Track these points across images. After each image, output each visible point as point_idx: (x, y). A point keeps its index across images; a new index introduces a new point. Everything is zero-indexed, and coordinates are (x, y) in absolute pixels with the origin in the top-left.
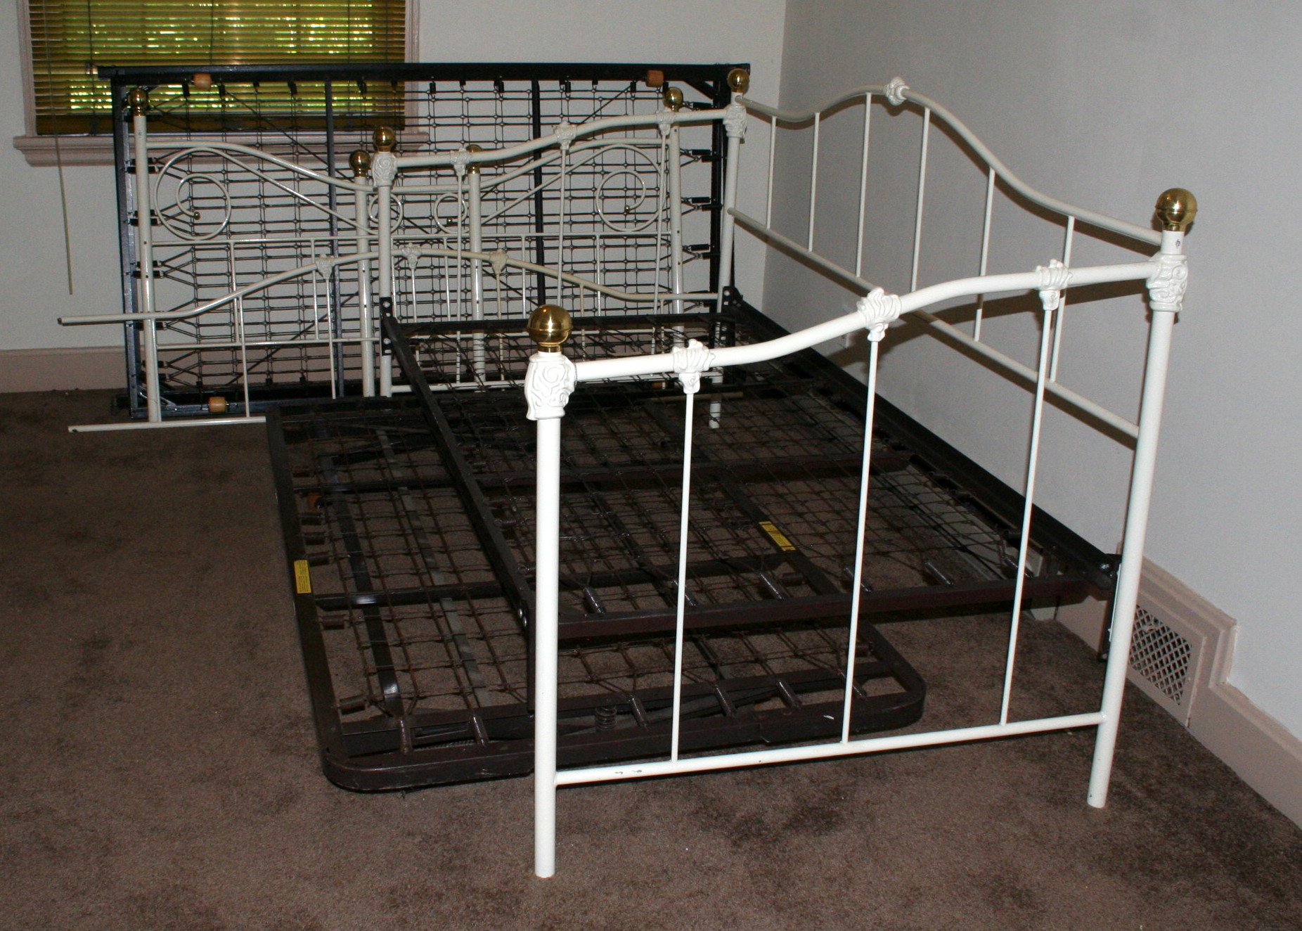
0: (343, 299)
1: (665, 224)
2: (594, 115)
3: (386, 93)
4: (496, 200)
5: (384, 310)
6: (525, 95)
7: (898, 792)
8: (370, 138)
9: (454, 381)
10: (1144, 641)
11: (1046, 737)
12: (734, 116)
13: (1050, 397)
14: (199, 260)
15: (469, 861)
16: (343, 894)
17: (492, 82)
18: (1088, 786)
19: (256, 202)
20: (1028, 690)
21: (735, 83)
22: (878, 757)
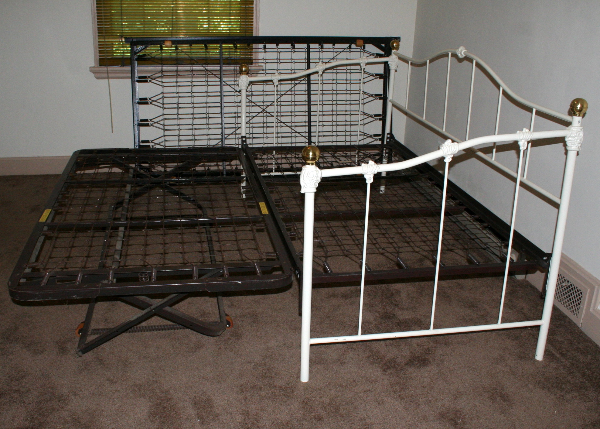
0: (226, 136)
1: (363, 105)
2: (333, 58)
3: (246, 49)
4: (291, 94)
5: (243, 141)
6: (304, 50)
7: (454, 351)
8: (238, 68)
9: (272, 171)
10: (563, 290)
11: (519, 330)
12: (392, 60)
13: (522, 184)
14: (166, 119)
15: (273, 374)
16: (221, 386)
17: (290, 45)
18: (535, 351)
19: (190, 95)
20: (512, 309)
21: (393, 46)
22: (446, 336)
